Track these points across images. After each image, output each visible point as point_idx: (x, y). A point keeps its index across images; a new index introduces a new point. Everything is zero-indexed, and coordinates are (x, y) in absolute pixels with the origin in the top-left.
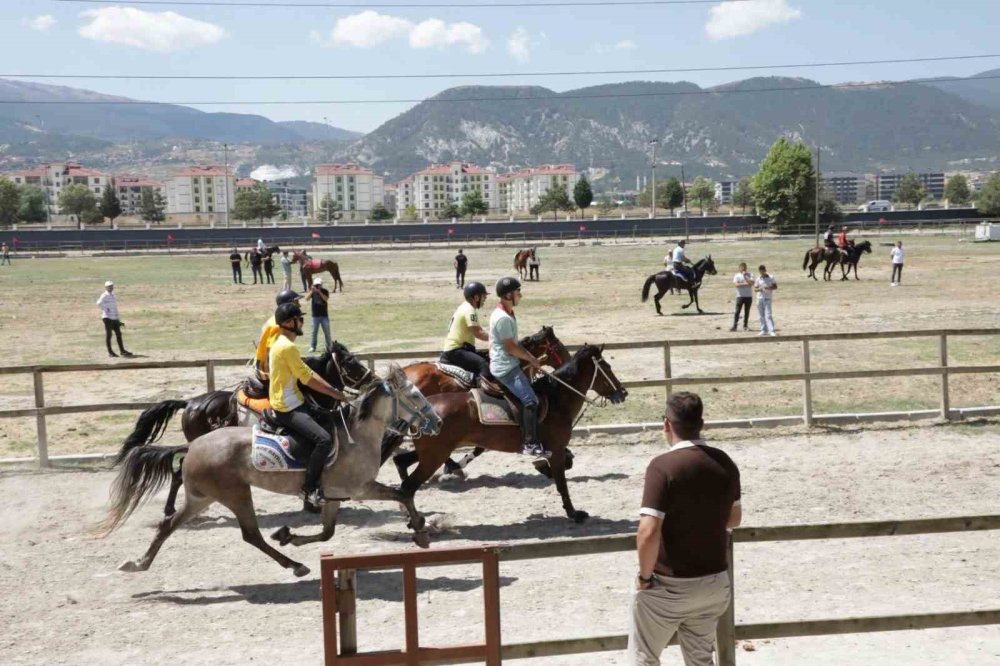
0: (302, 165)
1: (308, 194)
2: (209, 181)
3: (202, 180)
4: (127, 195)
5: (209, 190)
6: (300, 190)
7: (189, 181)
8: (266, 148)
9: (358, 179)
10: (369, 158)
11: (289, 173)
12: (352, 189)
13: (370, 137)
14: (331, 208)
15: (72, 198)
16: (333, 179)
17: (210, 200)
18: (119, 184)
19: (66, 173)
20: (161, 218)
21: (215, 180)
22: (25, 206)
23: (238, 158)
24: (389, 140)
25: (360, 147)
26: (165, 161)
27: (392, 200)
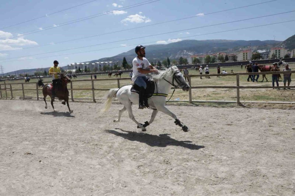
0: (267, 49)
1: (269, 55)
2: (247, 53)
3: (245, 53)
4: (230, 58)
5: (247, 55)
6: (267, 54)
7: (242, 54)
8: (259, 46)
9: (281, 50)
10: (284, 46)
11: (264, 51)
12: (279, 52)
13: (284, 42)
14: (274, 56)
15: (220, 58)
16: (275, 51)
17: (247, 57)
18: (229, 56)
19: (220, 54)
20: (237, 61)
21: (248, 53)
22: (211, 60)
23: (253, 49)
24: (289, 42)
25: (282, 44)
26: (238, 51)
27: (290, 54)
